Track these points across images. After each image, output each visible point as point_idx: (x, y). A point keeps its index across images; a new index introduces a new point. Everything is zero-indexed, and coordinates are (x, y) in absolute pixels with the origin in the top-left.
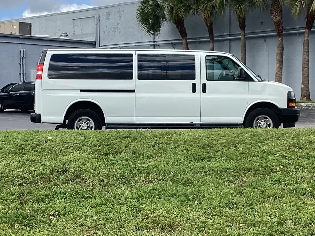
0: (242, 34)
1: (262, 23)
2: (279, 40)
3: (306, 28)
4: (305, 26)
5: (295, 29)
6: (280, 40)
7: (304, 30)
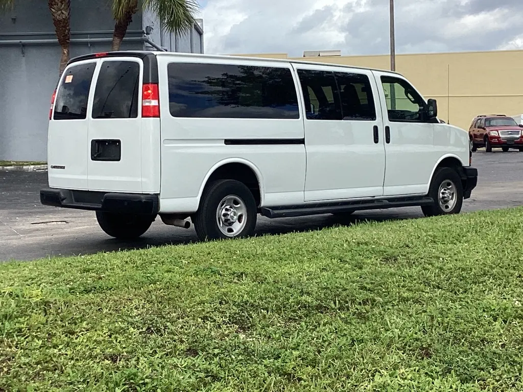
1: (14, 19)
2: (64, 53)
3: (115, 36)
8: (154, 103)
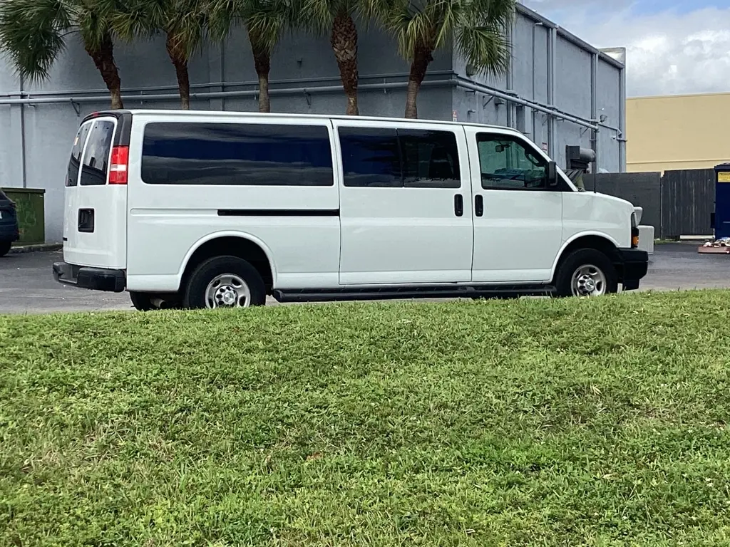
0: (262, 85)
1: (300, 62)
2: (350, 103)
3: (411, 79)
4: (409, 73)
5: (381, 79)
6: (352, 101)
7: (407, 83)
8: (121, 168)
